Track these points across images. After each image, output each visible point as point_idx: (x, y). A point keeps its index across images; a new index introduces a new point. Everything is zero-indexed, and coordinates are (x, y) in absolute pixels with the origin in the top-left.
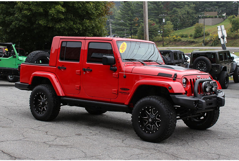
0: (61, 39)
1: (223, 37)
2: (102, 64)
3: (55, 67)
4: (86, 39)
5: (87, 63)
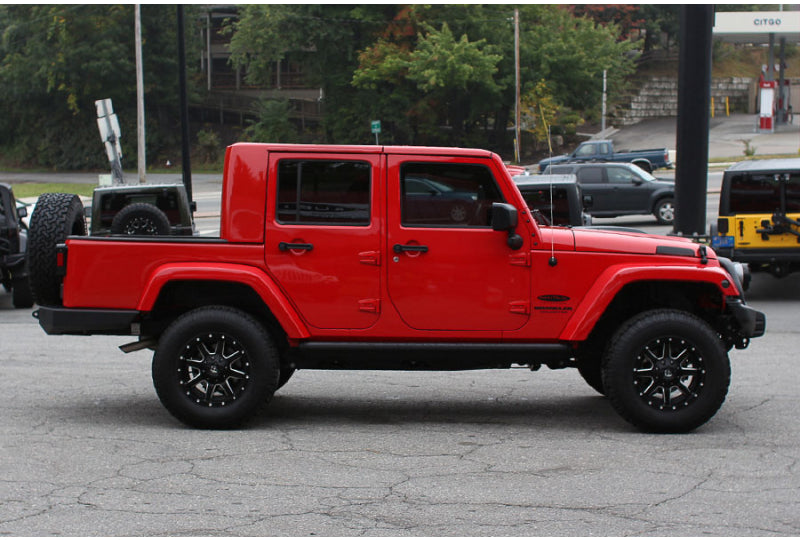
0: (270, 151)
1: (112, 140)
2: (491, 230)
3: (261, 244)
4: (386, 154)
5: (402, 228)
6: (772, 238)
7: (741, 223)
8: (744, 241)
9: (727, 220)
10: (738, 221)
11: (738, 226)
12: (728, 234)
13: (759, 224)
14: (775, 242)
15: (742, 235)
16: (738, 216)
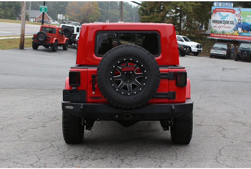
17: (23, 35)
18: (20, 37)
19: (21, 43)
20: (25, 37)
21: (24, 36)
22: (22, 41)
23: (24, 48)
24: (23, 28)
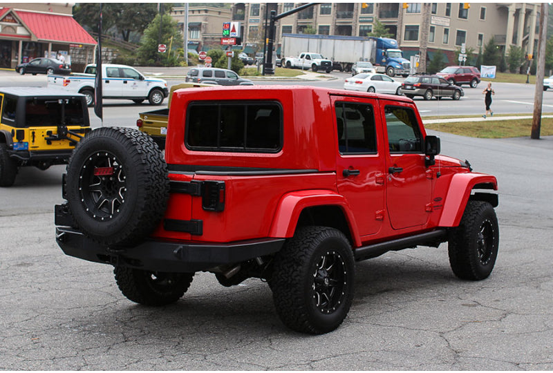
6: (53, 143)
7: (33, 133)
8: (34, 145)
9: (23, 131)
10: (31, 132)
11: (31, 134)
12: (24, 141)
13: (45, 134)
14: (56, 146)
15: (33, 141)
16: (31, 128)
17: (538, 113)
18: (532, 117)
19: (535, 128)
20: (542, 117)
21: (540, 114)
22: (536, 123)
23: (541, 137)
24: (538, 97)
